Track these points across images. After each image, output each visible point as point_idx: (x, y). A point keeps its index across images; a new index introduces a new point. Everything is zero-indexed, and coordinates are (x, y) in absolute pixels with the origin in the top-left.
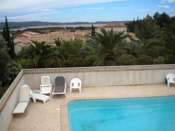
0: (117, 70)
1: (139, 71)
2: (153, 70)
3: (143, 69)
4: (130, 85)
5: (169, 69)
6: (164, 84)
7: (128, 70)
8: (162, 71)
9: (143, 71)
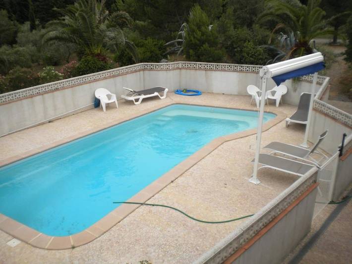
0: (11, 100)
1: (49, 94)
2: (72, 87)
3: (57, 89)
4: (39, 125)
5: (95, 81)
6: (92, 109)
7: (32, 96)
8: (86, 86)
9: (57, 93)
